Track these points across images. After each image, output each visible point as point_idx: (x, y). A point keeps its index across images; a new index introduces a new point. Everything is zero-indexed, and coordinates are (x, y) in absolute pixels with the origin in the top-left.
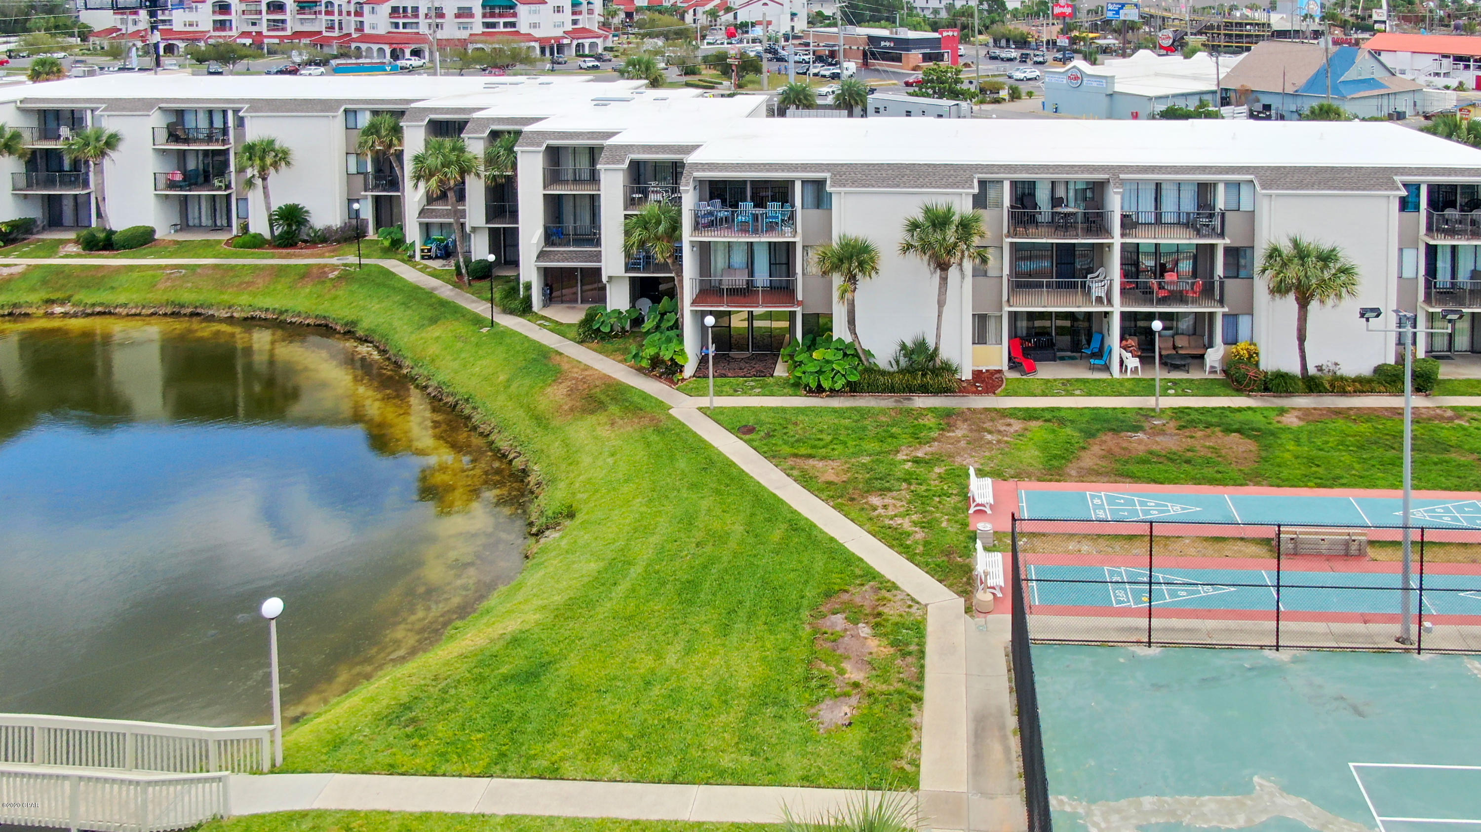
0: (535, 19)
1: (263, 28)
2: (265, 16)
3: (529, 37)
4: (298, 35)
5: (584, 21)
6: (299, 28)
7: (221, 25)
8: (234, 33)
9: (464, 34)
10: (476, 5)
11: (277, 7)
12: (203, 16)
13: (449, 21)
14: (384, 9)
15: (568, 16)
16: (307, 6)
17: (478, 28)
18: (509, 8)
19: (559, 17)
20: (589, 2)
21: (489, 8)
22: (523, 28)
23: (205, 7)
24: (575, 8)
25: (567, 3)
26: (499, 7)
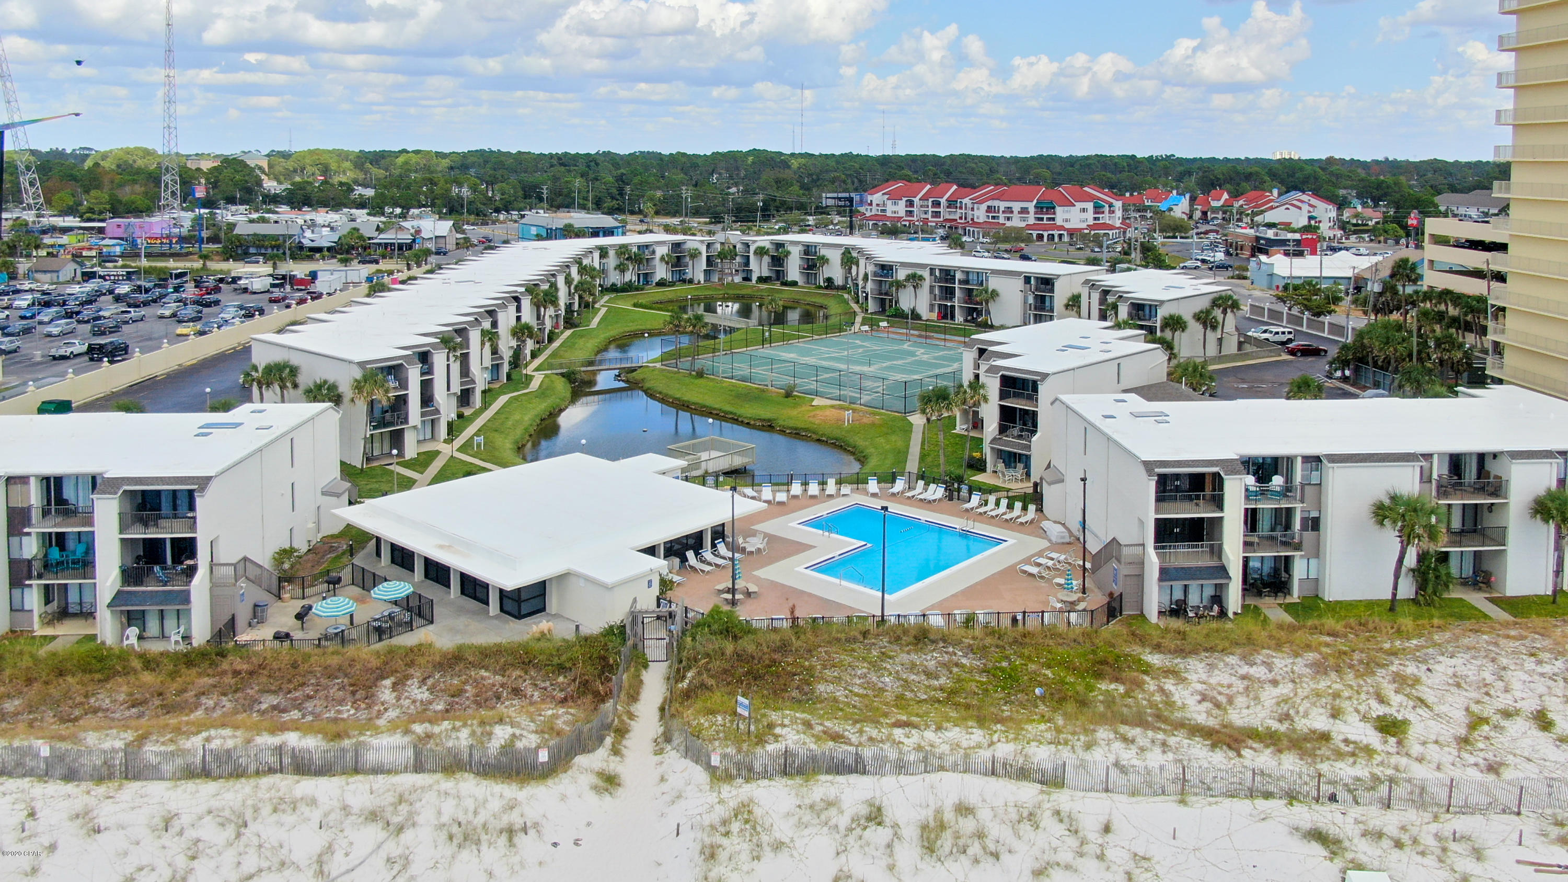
0: (1067, 216)
1: (929, 216)
2: (930, 209)
3: (1061, 228)
4: (946, 220)
6: (948, 217)
7: (910, 213)
8: (915, 218)
9: (1023, 224)
10: (1031, 206)
11: (937, 204)
12: (901, 208)
13: (1016, 216)
14: (984, 207)
15: (1090, 215)
16: (952, 203)
17: (1031, 221)
18: (1051, 209)
19: (1084, 216)
20: (1111, 205)
21: (1039, 208)
22: (1059, 222)
23: (902, 203)
24: (1098, 209)
25: (1090, 206)
26: (1045, 208)
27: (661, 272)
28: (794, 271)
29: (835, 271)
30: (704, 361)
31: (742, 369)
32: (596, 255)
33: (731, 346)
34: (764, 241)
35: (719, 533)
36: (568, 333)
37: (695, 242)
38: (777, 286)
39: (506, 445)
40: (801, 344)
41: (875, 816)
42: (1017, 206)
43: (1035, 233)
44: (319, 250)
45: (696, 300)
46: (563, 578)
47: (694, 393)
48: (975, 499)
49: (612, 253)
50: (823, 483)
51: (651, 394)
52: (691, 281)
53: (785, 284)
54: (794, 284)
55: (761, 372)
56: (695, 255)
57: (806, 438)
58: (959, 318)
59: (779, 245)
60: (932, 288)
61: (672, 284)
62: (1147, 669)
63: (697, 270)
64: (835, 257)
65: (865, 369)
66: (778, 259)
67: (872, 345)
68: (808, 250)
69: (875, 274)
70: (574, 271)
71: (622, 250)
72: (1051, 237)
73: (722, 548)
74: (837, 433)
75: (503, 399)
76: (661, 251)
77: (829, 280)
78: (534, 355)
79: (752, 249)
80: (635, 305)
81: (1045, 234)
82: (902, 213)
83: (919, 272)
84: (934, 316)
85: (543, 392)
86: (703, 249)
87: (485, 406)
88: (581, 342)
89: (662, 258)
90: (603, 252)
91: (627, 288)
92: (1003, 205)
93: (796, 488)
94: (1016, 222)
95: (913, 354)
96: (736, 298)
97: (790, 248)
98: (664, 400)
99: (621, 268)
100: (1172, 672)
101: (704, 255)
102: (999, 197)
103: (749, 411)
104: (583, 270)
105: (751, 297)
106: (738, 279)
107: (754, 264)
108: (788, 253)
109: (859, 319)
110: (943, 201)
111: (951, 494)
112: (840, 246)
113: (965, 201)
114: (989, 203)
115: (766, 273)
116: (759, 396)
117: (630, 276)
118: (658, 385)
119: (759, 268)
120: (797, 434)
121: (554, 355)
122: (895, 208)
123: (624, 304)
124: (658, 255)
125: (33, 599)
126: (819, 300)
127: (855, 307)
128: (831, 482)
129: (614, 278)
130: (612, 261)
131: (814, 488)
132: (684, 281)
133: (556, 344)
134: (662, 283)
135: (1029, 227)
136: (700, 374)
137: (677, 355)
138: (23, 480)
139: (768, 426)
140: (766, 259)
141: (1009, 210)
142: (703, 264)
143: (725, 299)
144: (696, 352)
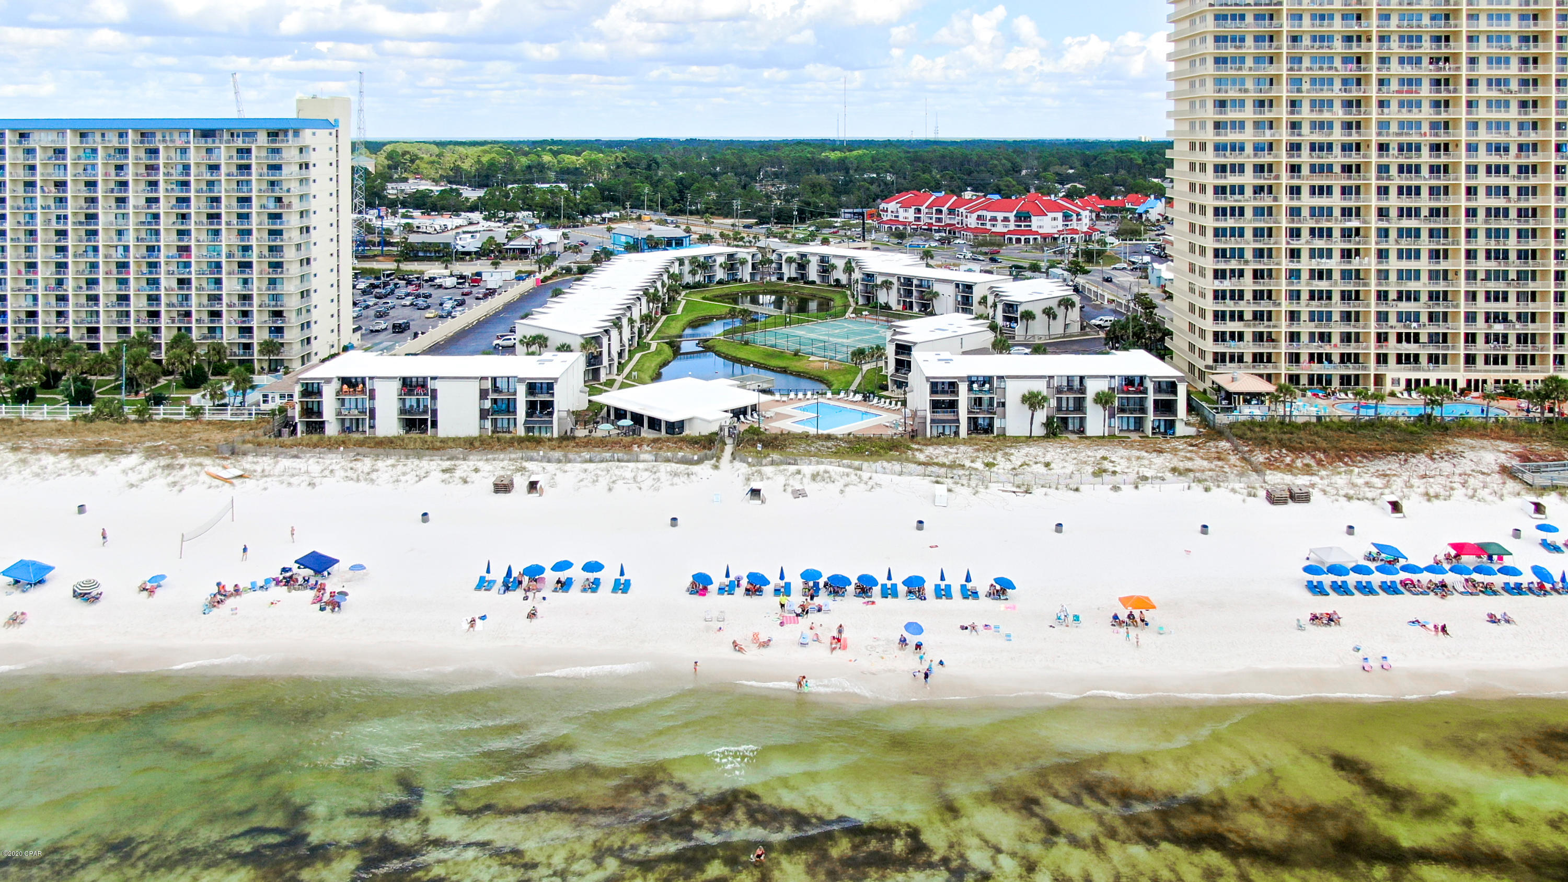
0: (1040, 224)
1: (933, 221)
2: (934, 216)
3: (1037, 233)
5: (1074, 224)
6: (948, 222)
7: (918, 219)
8: (922, 223)
9: (1005, 230)
10: (1012, 216)
11: (939, 212)
12: (910, 215)
13: (999, 223)
14: (975, 215)
15: (1060, 224)
16: (951, 211)
17: (1012, 226)
18: (1027, 218)
19: (1055, 223)
20: (1078, 214)
21: (1018, 218)
22: (1034, 228)
23: (912, 210)
24: (1067, 218)
25: (1060, 215)
26: (1023, 217)
27: (720, 274)
28: (813, 273)
29: (839, 274)
30: (748, 336)
31: (771, 340)
32: (677, 264)
33: (765, 326)
34: (792, 251)
35: (754, 408)
36: (664, 317)
37: (743, 253)
38: (802, 285)
39: (646, 377)
40: (809, 326)
41: (799, 472)
42: (1000, 216)
43: (1014, 237)
44: (469, 253)
45: (745, 294)
46: (690, 419)
47: (742, 354)
48: (876, 400)
49: (687, 262)
50: (805, 395)
51: (718, 354)
52: (741, 281)
53: (807, 283)
54: (813, 283)
55: (782, 343)
56: (743, 262)
57: (804, 377)
58: (916, 309)
59: (803, 256)
60: (899, 289)
61: (728, 282)
62: (911, 449)
63: (745, 273)
64: (840, 264)
65: (845, 340)
66: (802, 266)
67: (854, 327)
68: (823, 259)
69: (863, 280)
70: (665, 277)
71: (694, 260)
72: (1027, 241)
73: (755, 415)
74: (819, 374)
75: (638, 356)
76: (721, 260)
77: (837, 281)
78: (648, 332)
79: (784, 258)
80: (704, 298)
81: (1023, 238)
82: (911, 219)
83: (890, 279)
84: (901, 307)
85: (658, 352)
86: (749, 258)
87: (630, 359)
88: (673, 324)
89: (721, 265)
90: (681, 262)
91: (697, 286)
92: (989, 215)
93: (792, 395)
94: (1000, 228)
95: (877, 332)
96: (771, 293)
97: (810, 258)
98: (726, 357)
99: (693, 273)
100: (921, 450)
101: (750, 262)
102: (986, 208)
103: (774, 363)
104: (671, 276)
105: (783, 292)
106: (774, 279)
107: (784, 268)
108: (809, 262)
109: (851, 309)
110: (944, 209)
111: (866, 398)
112: (844, 257)
113: (961, 210)
114: (980, 213)
115: (794, 275)
116: (781, 355)
117: (699, 278)
118: (724, 349)
119: (789, 271)
120: (799, 375)
121: (659, 331)
122: (906, 215)
123: (696, 298)
124: (718, 263)
125: (488, 424)
126: (829, 295)
127: (851, 300)
128: (809, 394)
129: (688, 279)
130: (687, 268)
131: (800, 395)
132: (736, 280)
133: (659, 325)
134: (720, 282)
135: (1010, 232)
136: (747, 343)
137: (734, 331)
138: (486, 378)
139: (784, 371)
140: (794, 265)
141: (994, 219)
142: (749, 268)
143: (765, 293)
144: (744, 330)
